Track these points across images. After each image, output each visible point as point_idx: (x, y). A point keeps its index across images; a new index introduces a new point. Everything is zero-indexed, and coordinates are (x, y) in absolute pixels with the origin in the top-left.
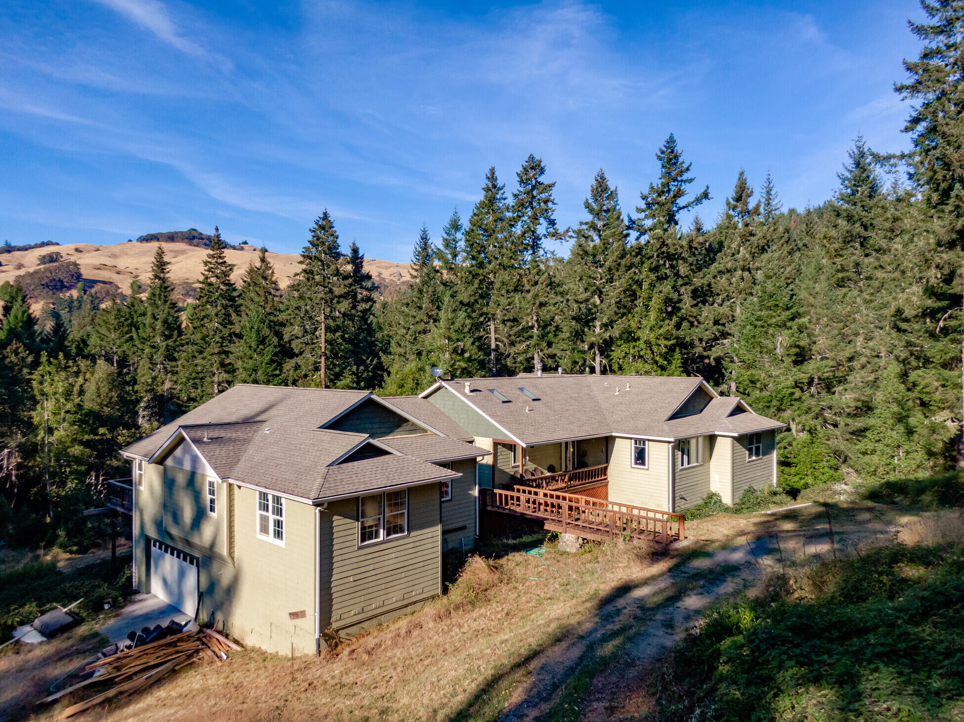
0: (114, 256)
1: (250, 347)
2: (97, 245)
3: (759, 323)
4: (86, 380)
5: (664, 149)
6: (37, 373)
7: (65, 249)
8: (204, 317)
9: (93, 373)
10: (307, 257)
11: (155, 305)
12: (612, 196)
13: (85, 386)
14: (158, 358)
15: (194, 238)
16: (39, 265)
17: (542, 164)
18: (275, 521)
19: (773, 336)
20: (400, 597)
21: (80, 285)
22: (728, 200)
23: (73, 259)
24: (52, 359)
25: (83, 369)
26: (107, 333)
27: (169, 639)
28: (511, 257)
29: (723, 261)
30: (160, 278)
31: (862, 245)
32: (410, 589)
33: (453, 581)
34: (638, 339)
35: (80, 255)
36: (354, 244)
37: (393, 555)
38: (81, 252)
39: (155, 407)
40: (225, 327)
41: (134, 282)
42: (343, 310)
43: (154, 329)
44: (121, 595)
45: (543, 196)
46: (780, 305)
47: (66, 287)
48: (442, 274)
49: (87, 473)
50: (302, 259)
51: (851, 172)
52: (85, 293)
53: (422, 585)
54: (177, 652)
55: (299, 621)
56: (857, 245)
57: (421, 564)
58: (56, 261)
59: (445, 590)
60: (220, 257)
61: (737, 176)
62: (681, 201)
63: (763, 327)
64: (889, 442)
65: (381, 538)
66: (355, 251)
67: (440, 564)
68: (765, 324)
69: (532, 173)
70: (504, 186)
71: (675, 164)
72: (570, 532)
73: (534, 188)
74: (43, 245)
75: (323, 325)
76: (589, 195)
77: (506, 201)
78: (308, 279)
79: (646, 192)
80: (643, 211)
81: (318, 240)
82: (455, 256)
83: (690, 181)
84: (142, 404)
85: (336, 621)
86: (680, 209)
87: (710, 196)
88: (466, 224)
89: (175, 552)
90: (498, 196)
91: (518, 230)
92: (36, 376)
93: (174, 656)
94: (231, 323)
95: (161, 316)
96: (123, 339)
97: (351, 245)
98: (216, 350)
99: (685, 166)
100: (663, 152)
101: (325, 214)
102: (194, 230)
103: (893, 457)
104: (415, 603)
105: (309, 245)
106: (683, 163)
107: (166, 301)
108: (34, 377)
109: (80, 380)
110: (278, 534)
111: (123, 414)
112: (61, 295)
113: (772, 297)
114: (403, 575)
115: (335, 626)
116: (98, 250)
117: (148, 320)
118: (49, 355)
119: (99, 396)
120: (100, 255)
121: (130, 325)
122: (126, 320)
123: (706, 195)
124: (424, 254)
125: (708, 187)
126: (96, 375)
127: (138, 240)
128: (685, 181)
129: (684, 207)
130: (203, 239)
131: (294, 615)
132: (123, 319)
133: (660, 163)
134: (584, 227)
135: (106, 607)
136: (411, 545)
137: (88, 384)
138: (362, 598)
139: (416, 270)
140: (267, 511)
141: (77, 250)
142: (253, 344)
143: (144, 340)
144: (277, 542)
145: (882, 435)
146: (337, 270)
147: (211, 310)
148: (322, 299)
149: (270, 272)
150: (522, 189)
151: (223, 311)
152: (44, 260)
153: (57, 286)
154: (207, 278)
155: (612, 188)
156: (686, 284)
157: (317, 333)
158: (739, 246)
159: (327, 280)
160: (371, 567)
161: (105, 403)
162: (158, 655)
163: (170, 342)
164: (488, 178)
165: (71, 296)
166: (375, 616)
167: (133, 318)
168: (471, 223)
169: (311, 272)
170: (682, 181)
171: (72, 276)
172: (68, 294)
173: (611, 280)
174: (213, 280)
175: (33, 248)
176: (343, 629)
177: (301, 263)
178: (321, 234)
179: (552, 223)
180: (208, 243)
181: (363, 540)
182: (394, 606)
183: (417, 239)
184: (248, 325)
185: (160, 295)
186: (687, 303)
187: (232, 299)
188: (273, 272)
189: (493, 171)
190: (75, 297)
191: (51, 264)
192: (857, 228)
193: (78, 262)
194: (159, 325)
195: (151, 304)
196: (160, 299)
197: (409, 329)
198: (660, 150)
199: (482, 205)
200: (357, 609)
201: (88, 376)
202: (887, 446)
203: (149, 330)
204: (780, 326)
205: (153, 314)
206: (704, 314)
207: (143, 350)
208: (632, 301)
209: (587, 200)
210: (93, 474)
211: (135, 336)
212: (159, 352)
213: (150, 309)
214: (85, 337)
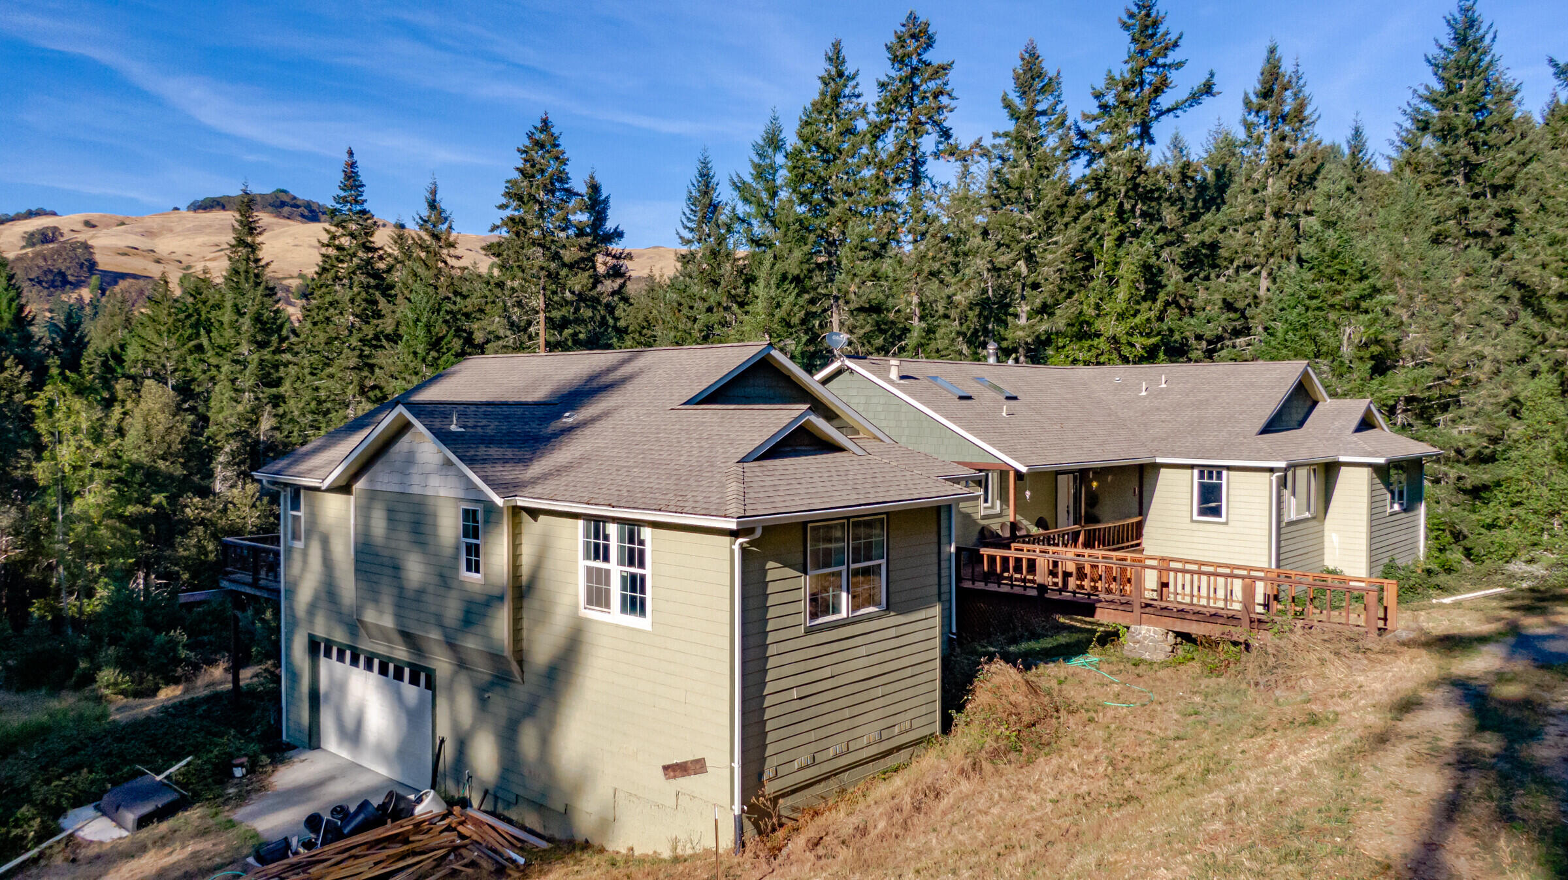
0: (149, 233)
1: (415, 353)
2: (121, 217)
3: (1315, 303)
4: (125, 413)
5: (1135, 10)
6: (42, 395)
7: (68, 222)
8: (331, 304)
9: (137, 402)
10: (515, 195)
11: (237, 289)
12: (1050, 86)
13: (124, 424)
14: (247, 380)
15: (283, 204)
16: (23, 247)
17: (931, 30)
18: (624, 579)
19: (1336, 325)
20: (874, 736)
21: (95, 280)
22: (1246, 95)
23: (81, 237)
24: (68, 373)
25: (120, 394)
26: (155, 338)
27: (390, 829)
28: (877, 191)
29: (1238, 203)
30: (247, 245)
31: (1467, 178)
32: (891, 721)
33: (960, 708)
34: (1098, 335)
35: (92, 232)
36: (592, 178)
37: (863, 651)
38: (94, 226)
39: (243, 462)
40: (368, 323)
41: (185, 276)
42: (577, 288)
43: (238, 331)
44: (264, 752)
45: (932, 85)
46: (1350, 271)
47: (71, 283)
48: (750, 224)
49: (129, 573)
50: (504, 201)
51: (1448, 51)
52: (103, 294)
53: (910, 715)
54: (414, 853)
55: (686, 783)
56: (1460, 179)
57: (909, 672)
58: (52, 241)
59: (947, 725)
60: (356, 202)
61: (1265, 54)
62: (1165, 101)
63: (1320, 309)
64: (1537, 505)
65: (844, 614)
66: (595, 188)
67: (938, 674)
68: (1324, 304)
69: (912, 45)
70: (857, 73)
71: (1152, 36)
72: (1149, 623)
73: (915, 70)
74: (30, 214)
75: (542, 315)
76: (1010, 87)
77: (860, 100)
78: (518, 234)
79: (1101, 85)
80: (1095, 119)
81: (533, 166)
82: (774, 194)
83: (1179, 65)
84: (221, 459)
85: (770, 780)
86: (1161, 113)
87: (1215, 89)
88: (791, 140)
89: (376, 662)
90: (847, 91)
91: (889, 143)
92: (40, 401)
93: (410, 861)
94: (378, 315)
95: (251, 309)
96: (184, 350)
97: (587, 179)
98: (352, 363)
99: (1173, 37)
100: (1131, 16)
101: (545, 122)
102: (285, 192)
103: (1543, 530)
104: (899, 748)
105: (516, 175)
106: (1167, 33)
107: (258, 284)
108: (37, 402)
109: (117, 411)
110: (634, 604)
111: (191, 474)
112: (64, 298)
113: (1336, 257)
114: (879, 692)
115: (770, 789)
116: (123, 224)
117: (227, 316)
118: (62, 367)
119: (149, 441)
120: (126, 232)
121: (196, 326)
122: (189, 316)
123: (1208, 89)
124: (706, 201)
125: (1212, 75)
126: (143, 405)
127: (189, 208)
128: (1170, 66)
129: (1169, 110)
130: (298, 206)
131: (675, 770)
132: (182, 316)
133: (1126, 37)
134: (1002, 141)
135: (238, 772)
136: (892, 632)
137: (128, 420)
138: (813, 736)
139: (691, 230)
140: (606, 559)
141: (88, 224)
142: (421, 349)
143: (222, 350)
144: (632, 621)
145: (1525, 494)
146: (566, 219)
147: (342, 293)
148: (542, 268)
149: (445, 226)
150: (893, 73)
151: (364, 294)
152: (31, 239)
153: (58, 281)
154: (334, 237)
155: (1052, 73)
156: (1170, 244)
157: (532, 329)
158: (1267, 175)
159: (549, 238)
160: (827, 672)
161: (161, 453)
162: (378, 857)
163: (266, 354)
164: (830, 59)
165: (81, 299)
166: (835, 773)
167: (199, 315)
168: (801, 136)
169: (523, 222)
170: (1164, 66)
171: (82, 265)
172: (74, 295)
173: (1049, 232)
174: (345, 241)
175: (13, 219)
176: (783, 796)
177: (503, 207)
178: (537, 155)
179: (946, 134)
180: (306, 213)
181: (814, 615)
182: (865, 754)
183: (692, 173)
184: (410, 315)
185: (247, 272)
186: (1174, 277)
187: (377, 275)
188: (450, 227)
189: (837, 47)
190: (87, 301)
191: (45, 246)
192: (1463, 148)
193: (90, 242)
194: (246, 323)
195: (232, 289)
196: (247, 280)
197: (695, 320)
198: (1128, 10)
199: (818, 107)
200: (804, 759)
201: (129, 405)
202: (1535, 512)
203: (229, 333)
204: (1347, 309)
205: (236, 305)
206: (1202, 295)
207: (218, 367)
208: (1086, 269)
209: (1006, 94)
210: (141, 574)
211: (205, 342)
212: (247, 372)
213: (230, 296)
214: (117, 349)
